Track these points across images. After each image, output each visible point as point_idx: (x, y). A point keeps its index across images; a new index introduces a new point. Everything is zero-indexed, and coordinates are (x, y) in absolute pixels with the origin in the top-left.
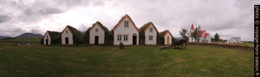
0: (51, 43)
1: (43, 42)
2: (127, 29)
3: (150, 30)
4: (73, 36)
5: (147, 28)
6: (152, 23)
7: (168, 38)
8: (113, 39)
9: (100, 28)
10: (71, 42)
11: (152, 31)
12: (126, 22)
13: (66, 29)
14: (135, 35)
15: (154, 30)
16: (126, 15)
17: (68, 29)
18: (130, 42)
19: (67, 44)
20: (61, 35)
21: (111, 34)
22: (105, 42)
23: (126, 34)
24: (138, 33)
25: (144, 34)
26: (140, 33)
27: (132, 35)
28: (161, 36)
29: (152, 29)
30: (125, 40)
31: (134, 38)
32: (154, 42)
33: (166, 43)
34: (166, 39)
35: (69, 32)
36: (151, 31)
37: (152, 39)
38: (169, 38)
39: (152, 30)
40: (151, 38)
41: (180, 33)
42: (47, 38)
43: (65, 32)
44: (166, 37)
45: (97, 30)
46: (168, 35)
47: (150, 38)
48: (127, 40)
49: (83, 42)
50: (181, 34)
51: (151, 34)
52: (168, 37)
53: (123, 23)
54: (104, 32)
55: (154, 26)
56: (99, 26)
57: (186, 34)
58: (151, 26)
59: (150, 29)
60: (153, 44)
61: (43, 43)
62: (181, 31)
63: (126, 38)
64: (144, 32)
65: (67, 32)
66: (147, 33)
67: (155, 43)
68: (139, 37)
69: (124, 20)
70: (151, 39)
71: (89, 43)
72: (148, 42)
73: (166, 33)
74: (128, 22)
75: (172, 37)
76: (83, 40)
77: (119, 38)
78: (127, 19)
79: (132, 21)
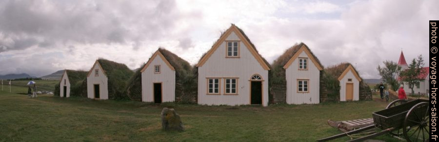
0: (71, 95)
1: (59, 91)
2: (233, 61)
3: (301, 64)
4: (108, 81)
5: (290, 58)
6: (306, 46)
7: (350, 84)
8: (196, 89)
9: (164, 62)
10: (104, 94)
11: (305, 67)
12: (230, 44)
13: (96, 66)
14: (256, 80)
15: (310, 63)
16: (232, 24)
17: (98, 67)
18: (243, 97)
19: (97, 99)
20: (86, 79)
21: (192, 75)
22: (176, 99)
23: (231, 76)
24: (267, 72)
25: (284, 75)
26: (270, 73)
27: (250, 78)
28: (328, 77)
29: (305, 61)
30: (228, 91)
31: (256, 87)
32: (312, 96)
33: (343, 98)
34: (345, 85)
35: (101, 72)
36: (303, 65)
37: (306, 90)
38: (352, 84)
39: (305, 64)
40: (303, 86)
41: (379, 72)
42: (65, 83)
43: (94, 72)
44: (343, 82)
45: (157, 69)
46: (349, 74)
47: (300, 86)
48: (234, 91)
49: (128, 95)
50: (382, 73)
51: (303, 75)
52: (350, 80)
53: (224, 47)
54: (175, 72)
55: (312, 53)
56: (163, 59)
57: (394, 74)
58: (303, 54)
59: (301, 61)
60: (308, 102)
61: (59, 94)
62: (383, 66)
63: (232, 86)
64: (285, 70)
65: (97, 71)
66: (293, 74)
67: (316, 100)
68: (270, 85)
69: (227, 39)
70: (303, 88)
71: (141, 100)
72: (294, 97)
73: (343, 70)
74: (236, 44)
75: (361, 82)
76: (129, 92)
77: (213, 86)
78: (233, 37)
79: (248, 40)
